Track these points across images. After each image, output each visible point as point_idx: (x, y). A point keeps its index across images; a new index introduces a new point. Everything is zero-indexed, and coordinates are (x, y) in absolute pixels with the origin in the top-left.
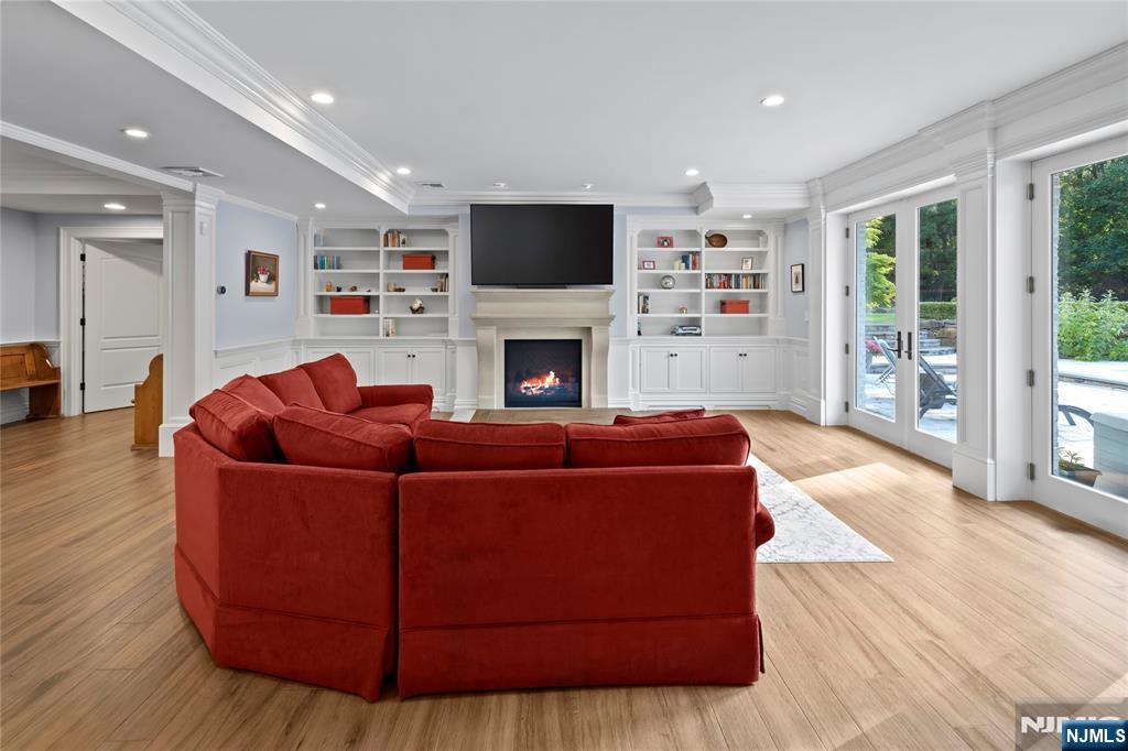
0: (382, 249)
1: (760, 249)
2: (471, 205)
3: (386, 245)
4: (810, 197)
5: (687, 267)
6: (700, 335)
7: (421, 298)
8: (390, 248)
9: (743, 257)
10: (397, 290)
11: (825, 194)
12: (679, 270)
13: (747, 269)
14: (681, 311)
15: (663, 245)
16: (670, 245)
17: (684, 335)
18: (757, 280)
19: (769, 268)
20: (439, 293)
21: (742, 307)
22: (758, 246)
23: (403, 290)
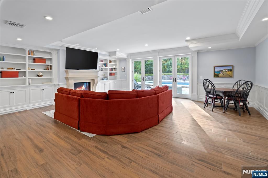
0: (27, 56)
1: (116, 64)
2: (67, 48)
3: (29, 54)
4: (128, 56)
5: (105, 66)
6: (108, 80)
7: (41, 72)
8: (30, 56)
9: (114, 65)
10: (32, 69)
11: (130, 56)
12: (104, 67)
13: (114, 67)
14: (104, 75)
15: (101, 62)
16: (103, 62)
17: (106, 80)
18: (115, 69)
19: (118, 67)
20: (47, 71)
21: (114, 74)
22: (115, 63)
23: (34, 69)
